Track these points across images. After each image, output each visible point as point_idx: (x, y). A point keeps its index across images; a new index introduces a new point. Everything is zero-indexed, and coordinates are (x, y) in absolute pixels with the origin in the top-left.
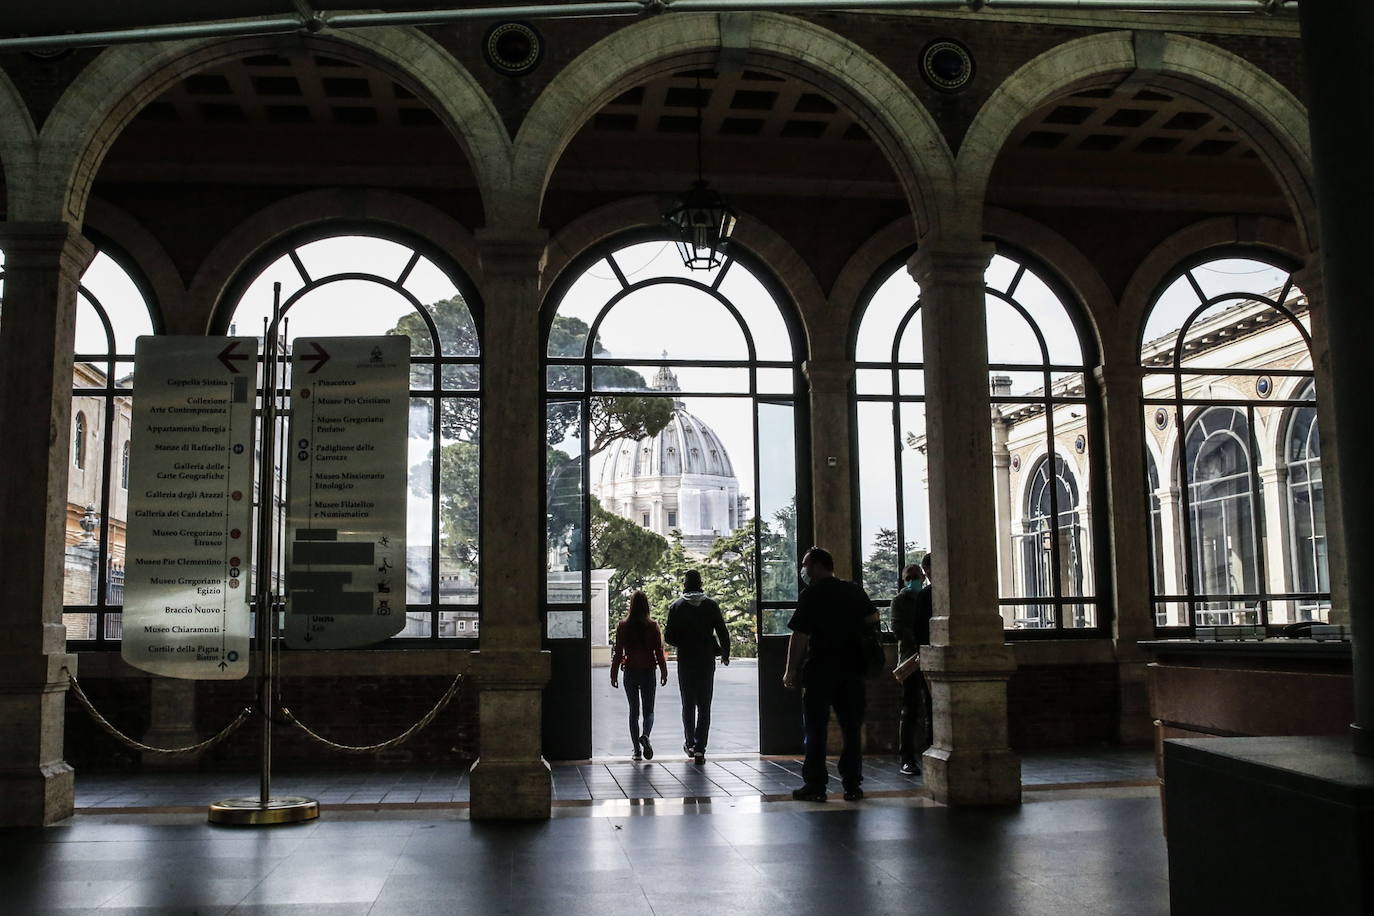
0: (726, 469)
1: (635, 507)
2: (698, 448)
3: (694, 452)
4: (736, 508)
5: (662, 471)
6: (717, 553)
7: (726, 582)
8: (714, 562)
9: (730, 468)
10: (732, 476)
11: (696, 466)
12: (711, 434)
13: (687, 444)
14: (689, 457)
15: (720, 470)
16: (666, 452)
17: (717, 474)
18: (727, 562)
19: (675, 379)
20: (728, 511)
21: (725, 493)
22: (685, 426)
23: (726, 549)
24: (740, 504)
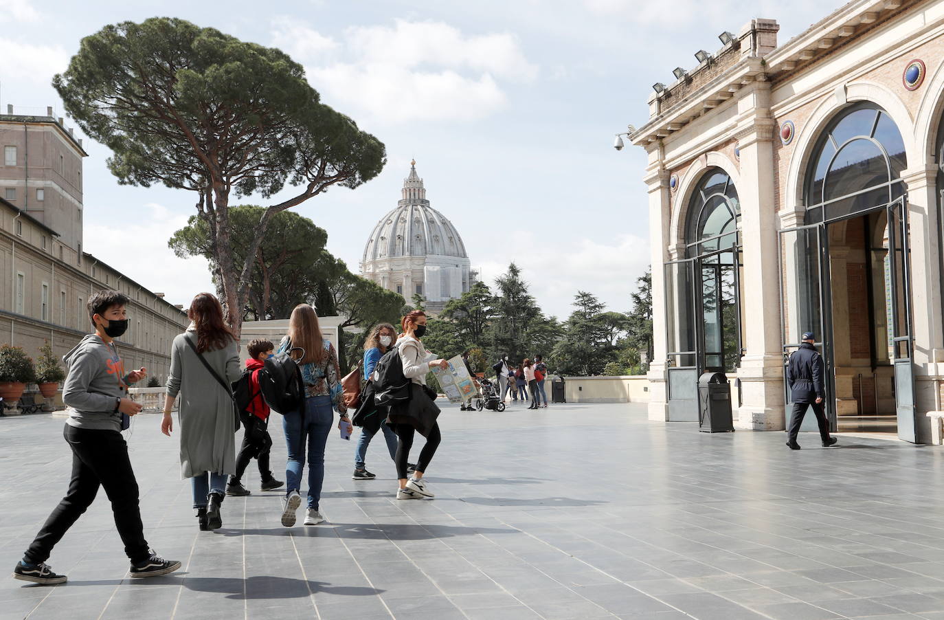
0: (461, 252)
1: (391, 280)
2: (439, 235)
3: (436, 239)
4: (467, 281)
5: (411, 253)
6: (448, 311)
7: (457, 334)
8: (447, 319)
9: (464, 250)
10: (465, 256)
11: (437, 249)
12: (448, 224)
13: (430, 232)
14: (432, 241)
15: (456, 251)
16: (414, 239)
17: (453, 255)
18: (456, 318)
19: (421, 183)
20: (461, 283)
21: (460, 269)
22: (429, 218)
23: (456, 308)
24: (471, 278)
